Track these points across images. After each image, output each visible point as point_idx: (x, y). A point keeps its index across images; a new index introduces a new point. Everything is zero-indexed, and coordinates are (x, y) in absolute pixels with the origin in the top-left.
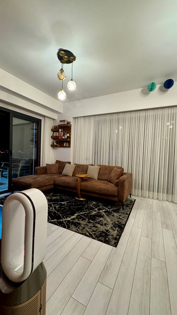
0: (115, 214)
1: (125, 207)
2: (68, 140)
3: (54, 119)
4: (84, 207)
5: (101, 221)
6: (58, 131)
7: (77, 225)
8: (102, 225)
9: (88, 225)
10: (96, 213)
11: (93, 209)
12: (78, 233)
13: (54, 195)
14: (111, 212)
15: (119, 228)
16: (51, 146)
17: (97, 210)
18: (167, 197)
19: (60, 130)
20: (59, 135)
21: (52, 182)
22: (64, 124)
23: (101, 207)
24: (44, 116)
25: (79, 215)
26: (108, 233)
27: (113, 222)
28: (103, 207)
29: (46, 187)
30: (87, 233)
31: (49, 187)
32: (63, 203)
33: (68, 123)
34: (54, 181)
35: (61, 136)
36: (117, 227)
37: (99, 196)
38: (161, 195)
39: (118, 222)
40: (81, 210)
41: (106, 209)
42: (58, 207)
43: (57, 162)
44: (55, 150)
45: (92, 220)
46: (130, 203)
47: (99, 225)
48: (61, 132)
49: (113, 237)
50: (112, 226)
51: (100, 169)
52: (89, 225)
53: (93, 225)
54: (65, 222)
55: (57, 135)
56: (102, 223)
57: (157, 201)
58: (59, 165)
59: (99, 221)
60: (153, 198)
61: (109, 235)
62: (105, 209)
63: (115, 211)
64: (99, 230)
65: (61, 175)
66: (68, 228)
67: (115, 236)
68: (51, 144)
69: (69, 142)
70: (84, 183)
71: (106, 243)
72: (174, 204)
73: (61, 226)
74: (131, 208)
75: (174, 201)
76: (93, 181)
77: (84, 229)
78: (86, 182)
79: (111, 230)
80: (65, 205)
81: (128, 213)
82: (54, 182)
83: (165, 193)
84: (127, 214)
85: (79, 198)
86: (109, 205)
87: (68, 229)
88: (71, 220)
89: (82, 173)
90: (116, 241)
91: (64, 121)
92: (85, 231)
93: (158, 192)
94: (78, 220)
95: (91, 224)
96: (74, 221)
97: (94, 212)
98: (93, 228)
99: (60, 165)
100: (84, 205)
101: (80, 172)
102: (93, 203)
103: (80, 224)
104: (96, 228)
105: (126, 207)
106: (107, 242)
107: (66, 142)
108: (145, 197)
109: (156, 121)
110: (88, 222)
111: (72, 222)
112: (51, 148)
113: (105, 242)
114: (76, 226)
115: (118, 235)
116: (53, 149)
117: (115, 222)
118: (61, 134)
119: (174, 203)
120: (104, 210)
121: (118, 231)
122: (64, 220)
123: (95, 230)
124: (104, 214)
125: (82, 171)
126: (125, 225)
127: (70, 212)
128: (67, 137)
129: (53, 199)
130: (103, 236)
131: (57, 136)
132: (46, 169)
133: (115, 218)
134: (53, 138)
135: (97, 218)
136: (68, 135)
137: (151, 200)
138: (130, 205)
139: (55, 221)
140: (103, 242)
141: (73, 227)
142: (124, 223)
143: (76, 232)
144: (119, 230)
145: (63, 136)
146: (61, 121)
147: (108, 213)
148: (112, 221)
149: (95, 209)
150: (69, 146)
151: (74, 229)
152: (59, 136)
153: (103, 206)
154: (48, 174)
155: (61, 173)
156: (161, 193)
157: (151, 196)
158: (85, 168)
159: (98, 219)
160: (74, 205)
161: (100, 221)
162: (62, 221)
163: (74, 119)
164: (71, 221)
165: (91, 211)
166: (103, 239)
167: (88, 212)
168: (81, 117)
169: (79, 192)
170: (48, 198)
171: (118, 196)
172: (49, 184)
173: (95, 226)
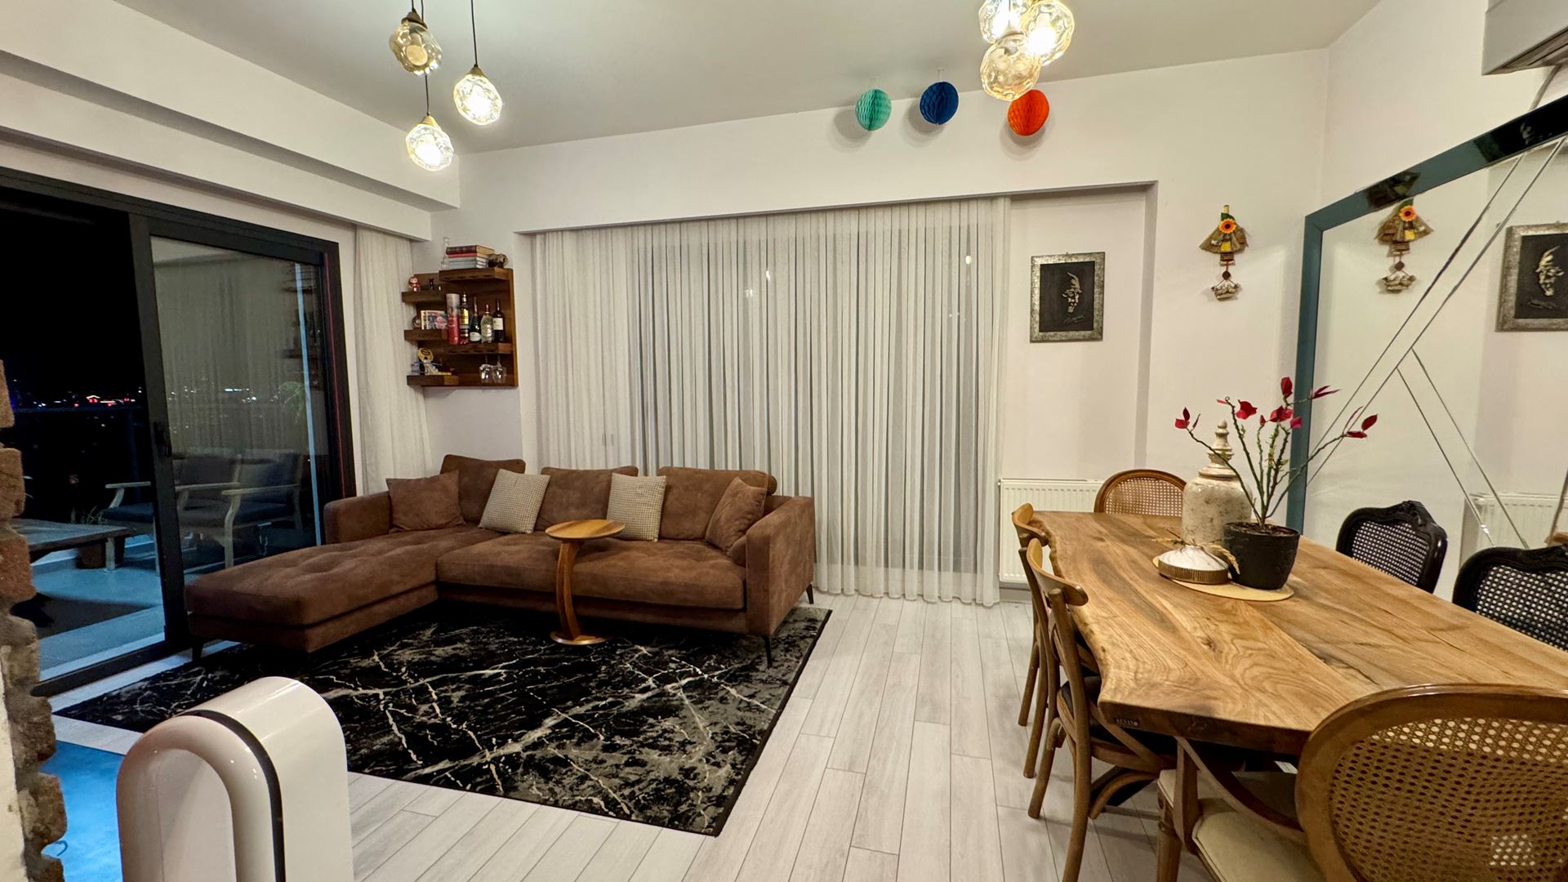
0: (733, 691)
1: (778, 654)
2: (502, 348)
3: (412, 240)
4: (589, 680)
5: (665, 731)
6: (443, 305)
7: (548, 769)
8: (667, 750)
9: (603, 762)
10: (648, 698)
11: (631, 682)
12: (556, 804)
13: (443, 635)
14: (718, 684)
15: (740, 752)
16: (411, 380)
17: (653, 685)
18: (959, 584)
19: (454, 299)
20: (450, 322)
21: (428, 575)
22: (471, 266)
23: (673, 665)
24: (353, 226)
25: (565, 723)
26: (691, 783)
27: (717, 729)
28: (683, 666)
29: (392, 603)
30: (596, 800)
31: (411, 603)
32: (489, 672)
33: (492, 263)
34: (437, 565)
35: (461, 331)
36: (731, 749)
37: (663, 620)
38: (932, 576)
39: (740, 728)
40: (577, 693)
41: (696, 674)
42: (462, 699)
43: (452, 463)
44: (432, 402)
45: (624, 734)
46: (807, 628)
47: (654, 755)
48: (461, 307)
49: (711, 795)
50: (712, 747)
51: (668, 489)
52: (610, 762)
53: (626, 758)
54: (493, 767)
55: (440, 323)
56: (670, 740)
57: (920, 604)
58: (460, 478)
59: (655, 734)
60: (904, 595)
61: (694, 789)
62: (689, 674)
63: (732, 678)
64: (652, 776)
65: (473, 532)
66: (510, 790)
67: (717, 791)
68: (408, 371)
69: (508, 361)
70: (586, 567)
71: (676, 828)
72: (981, 610)
73: (473, 790)
74: (805, 652)
75: (982, 596)
76: (637, 549)
77: (582, 783)
78: (599, 558)
79: (704, 768)
80: (500, 682)
81: (791, 677)
82: (437, 575)
83: (947, 569)
84: (785, 683)
85: (571, 638)
86: (709, 652)
87: (505, 796)
88: (526, 749)
89: (585, 512)
90: (721, 810)
91: (470, 251)
92: (590, 791)
93: (921, 567)
94: (558, 747)
95: (617, 754)
96: (539, 754)
97: (639, 697)
98: (628, 769)
99: (466, 479)
100: (595, 668)
101: (573, 511)
102: (637, 651)
103: (564, 762)
104: (640, 770)
105: (787, 650)
106: (681, 821)
107: (492, 359)
108: (872, 596)
109: (904, 262)
110: (606, 749)
111: (531, 757)
112: (409, 393)
113: (671, 825)
114: (545, 775)
115: (732, 782)
116: (425, 396)
117: (727, 727)
118: (460, 317)
119: (982, 605)
120: (684, 682)
121: (733, 766)
122: (489, 756)
123: (633, 778)
124: (684, 696)
125: (582, 504)
126: (766, 735)
127: (519, 713)
128: (496, 333)
129: (433, 658)
130: (665, 799)
131: (436, 331)
132: (391, 509)
133: (731, 708)
134: (416, 337)
135: (651, 720)
136: (499, 324)
137: (894, 605)
138: (805, 637)
139: (439, 772)
140: (663, 825)
141: (532, 783)
142: (766, 727)
143: (545, 803)
144: (740, 759)
145: (473, 329)
146: (453, 252)
147: (702, 691)
148: (716, 724)
149: (644, 680)
150: (511, 382)
151: (535, 791)
152: (449, 331)
153: (681, 659)
154: (400, 530)
155: (475, 521)
156: (932, 569)
157: (895, 587)
158: (597, 489)
159: (652, 726)
160: (546, 677)
161: (660, 736)
162: (480, 765)
163: (527, 240)
164: (524, 755)
165: (626, 691)
166: (665, 813)
167: (610, 699)
168: (562, 231)
169: (569, 610)
170: (407, 655)
171: (744, 609)
172: (413, 583)
173: (634, 762)
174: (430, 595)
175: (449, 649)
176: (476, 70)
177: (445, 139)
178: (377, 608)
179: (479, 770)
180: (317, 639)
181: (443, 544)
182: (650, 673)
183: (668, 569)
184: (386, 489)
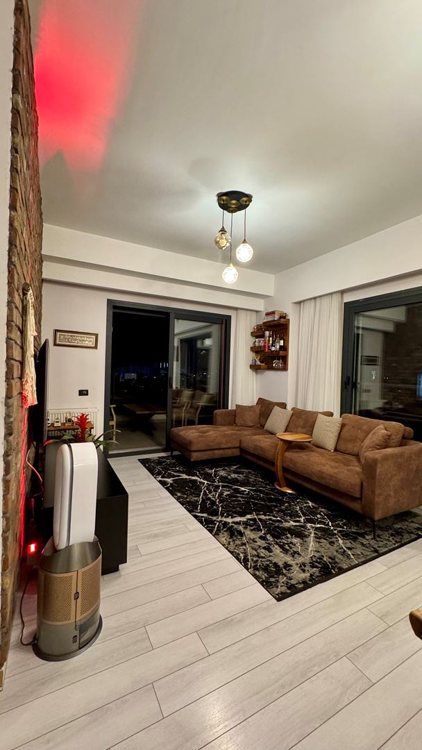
0: (341, 541)
1: (385, 534)
2: (282, 353)
3: (257, 312)
4: (276, 507)
5: (291, 543)
6: (263, 336)
7: (233, 533)
8: (286, 551)
9: (256, 542)
10: (296, 526)
11: (294, 515)
12: (226, 548)
13: (239, 470)
14: (335, 534)
15: (320, 571)
16: (252, 367)
17: (302, 521)
19: (267, 333)
20: (265, 343)
21: (238, 445)
22: (272, 319)
23: (319, 516)
24: (236, 309)
25: (254, 520)
26: (285, 571)
27: (317, 555)
28: (324, 519)
29: (222, 451)
30: (241, 555)
31: (229, 453)
32: (243, 489)
33: (281, 317)
34: (240, 441)
35: (269, 347)
36: (317, 567)
39: (330, 560)
40: (267, 510)
41: (328, 525)
42: (228, 495)
43: (261, 401)
44: (259, 376)
45: (274, 536)
47: (277, 550)
48: (269, 337)
49: (290, 581)
50: (307, 561)
52: (258, 544)
53: (266, 545)
54: (218, 524)
55: (262, 344)
56: (291, 548)
58: (261, 407)
59: (286, 542)
61: (284, 574)
62: (324, 523)
63: (345, 535)
64: (270, 558)
65: (260, 431)
66: (216, 535)
67: (293, 582)
68: (250, 363)
69: (285, 359)
70: (288, 455)
71: (263, 586)
73: (206, 528)
76: (318, 452)
77: (242, 546)
78: (297, 452)
79: (296, 568)
80: (244, 494)
81: (383, 550)
82: (240, 444)
84: (376, 551)
85: (281, 487)
86: (342, 518)
87: (214, 536)
88: (233, 522)
89: (304, 430)
90: (289, 591)
91: (273, 313)
92: (242, 550)
94: (244, 528)
95: (263, 542)
96: (236, 526)
97: (292, 523)
98: (263, 550)
99: (263, 409)
100: (282, 503)
101: (300, 429)
102: (308, 503)
103: (241, 534)
104: (267, 553)
105: (392, 535)
106: (267, 584)
107: (278, 358)
110: (261, 538)
111: (232, 526)
112: (250, 371)
113: (262, 583)
114: (232, 535)
115: (304, 582)
116: (256, 373)
117: (323, 556)
118: (269, 341)
120: (318, 526)
121: (311, 575)
122: (220, 519)
123: (262, 555)
124: (313, 532)
125: (304, 427)
126: (342, 571)
127: (241, 508)
128: (280, 346)
129: (229, 477)
130: (268, 571)
131: (260, 347)
132: (235, 416)
133: (333, 549)
134: (256, 350)
135: (289, 535)
136: (282, 343)
138: (412, 533)
139: (202, 517)
140: (258, 581)
141: (224, 537)
142: (345, 568)
143: (224, 545)
144: (317, 574)
145: (272, 346)
146: (267, 314)
147: (324, 534)
148: (319, 552)
149: (300, 517)
150: (285, 368)
151: (224, 539)
152: (265, 346)
153: (325, 515)
154: (237, 425)
155: (263, 426)
159: (288, 538)
160: (262, 499)
161: (287, 544)
162: (215, 521)
163: (298, 306)
164: (230, 524)
165: (289, 518)
166: (263, 577)
167: (278, 518)
169: (280, 473)
170: (222, 473)
171: (360, 499)
172: (229, 445)
173: (268, 549)
174: (237, 452)
175: (236, 475)
176: (245, 241)
177: (235, 269)
178: (216, 451)
179: (213, 522)
180: (195, 456)
181: (246, 433)
182: (305, 515)
183: (324, 465)
184: (234, 408)
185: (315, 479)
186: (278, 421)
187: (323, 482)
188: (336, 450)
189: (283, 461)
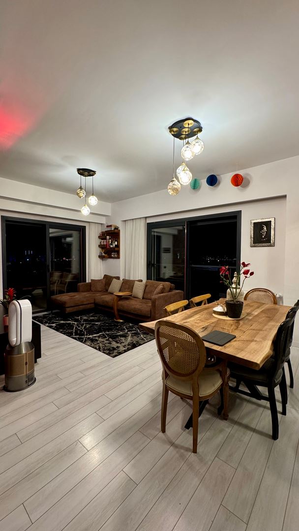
0: (142, 336)
2: (116, 249)
3: (101, 224)
4: (114, 328)
6: (105, 239)
7: (92, 340)
8: (117, 342)
9: (104, 342)
10: (123, 333)
11: (123, 330)
12: (90, 346)
13: (94, 315)
16: (100, 257)
17: (126, 331)
19: (108, 237)
20: (107, 243)
21: (93, 302)
22: (110, 229)
23: (134, 329)
24: (89, 222)
25: (103, 334)
26: (117, 349)
27: (131, 341)
29: (84, 306)
30: (97, 347)
31: (88, 306)
32: (97, 323)
33: (115, 229)
34: (95, 299)
35: (109, 245)
36: (130, 345)
37: (134, 317)
39: (136, 342)
40: (109, 330)
42: (89, 327)
43: (106, 276)
44: (104, 262)
45: (112, 339)
47: (114, 343)
48: (109, 240)
49: (118, 351)
50: (127, 344)
55: (105, 243)
63: (144, 333)
64: (111, 346)
65: (106, 293)
67: (120, 351)
68: (99, 254)
69: (118, 252)
70: (120, 303)
71: (107, 355)
73: (79, 341)
77: (97, 344)
79: (122, 347)
80: (98, 325)
82: (95, 301)
85: (118, 320)
87: (83, 343)
89: (129, 290)
90: (118, 354)
91: (111, 226)
94: (98, 338)
96: (94, 338)
97: (121, 333)
98: (107, 344)
99: (107, 280)
100: (117, 326)
101: (126, 290)
102: (129, 325)
103: (97, 340)
104: (109, 345)
106: (109, 354)
107: (115, 252)
110: (107, 340)
111: (92, 338)
112: (99, 259)
115: (124, 350)
116: (103, 260)
117: (134, 342)
118: (109, 242)
121: (128, 348)
122: (85, 337)
124: (130, 335)
125: (129, 288)
126: (140, 345)
127: (96, 331)
128: (115, 245)
129: (89, 319)
130: (109, 350)
131: (104, 245)
132: (91, 286)
133: (138, 339)
134: (101, 246)
135: (120, 337)
136: (116, 243)
139: (76, 337)
140: (105, 354)
141: (89, 342)
142: (142, 343)
144: (130, 347)
145: (111, 244)
146: (107, 226)
150: (118, 257)
152: (107, 245)
153: (137, 328)
154: (92, 291)
155: (107, 290)
158: (132, 285)
160: (106, 326)
161: (119, 340)
163: (124, 222)
165: (120, 331)
166: (107, 352)
167: (115, 332)
169: (116, 313)
170: (85, 318)
171: (150, 317)
172: (88, 302)
173: (110, 343)
174: (93, 306)
175: (93, 318)
176: (93, 195)
177: (88, 209)
178: (81, 307)
179: (82, 338)
180: (68, 310)
181: (98, 295)
182: (127, 329)
183: (136, 305)
184: (90, 281)
185: (132, 312)
186: (115, 286)
187: (135, 313)
188: (143, 298)
189: (117, 306)
